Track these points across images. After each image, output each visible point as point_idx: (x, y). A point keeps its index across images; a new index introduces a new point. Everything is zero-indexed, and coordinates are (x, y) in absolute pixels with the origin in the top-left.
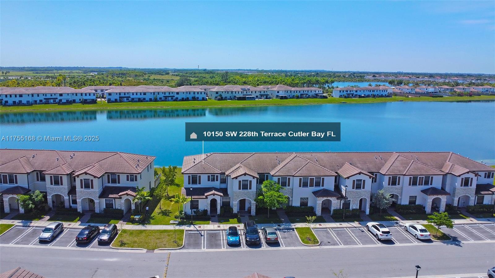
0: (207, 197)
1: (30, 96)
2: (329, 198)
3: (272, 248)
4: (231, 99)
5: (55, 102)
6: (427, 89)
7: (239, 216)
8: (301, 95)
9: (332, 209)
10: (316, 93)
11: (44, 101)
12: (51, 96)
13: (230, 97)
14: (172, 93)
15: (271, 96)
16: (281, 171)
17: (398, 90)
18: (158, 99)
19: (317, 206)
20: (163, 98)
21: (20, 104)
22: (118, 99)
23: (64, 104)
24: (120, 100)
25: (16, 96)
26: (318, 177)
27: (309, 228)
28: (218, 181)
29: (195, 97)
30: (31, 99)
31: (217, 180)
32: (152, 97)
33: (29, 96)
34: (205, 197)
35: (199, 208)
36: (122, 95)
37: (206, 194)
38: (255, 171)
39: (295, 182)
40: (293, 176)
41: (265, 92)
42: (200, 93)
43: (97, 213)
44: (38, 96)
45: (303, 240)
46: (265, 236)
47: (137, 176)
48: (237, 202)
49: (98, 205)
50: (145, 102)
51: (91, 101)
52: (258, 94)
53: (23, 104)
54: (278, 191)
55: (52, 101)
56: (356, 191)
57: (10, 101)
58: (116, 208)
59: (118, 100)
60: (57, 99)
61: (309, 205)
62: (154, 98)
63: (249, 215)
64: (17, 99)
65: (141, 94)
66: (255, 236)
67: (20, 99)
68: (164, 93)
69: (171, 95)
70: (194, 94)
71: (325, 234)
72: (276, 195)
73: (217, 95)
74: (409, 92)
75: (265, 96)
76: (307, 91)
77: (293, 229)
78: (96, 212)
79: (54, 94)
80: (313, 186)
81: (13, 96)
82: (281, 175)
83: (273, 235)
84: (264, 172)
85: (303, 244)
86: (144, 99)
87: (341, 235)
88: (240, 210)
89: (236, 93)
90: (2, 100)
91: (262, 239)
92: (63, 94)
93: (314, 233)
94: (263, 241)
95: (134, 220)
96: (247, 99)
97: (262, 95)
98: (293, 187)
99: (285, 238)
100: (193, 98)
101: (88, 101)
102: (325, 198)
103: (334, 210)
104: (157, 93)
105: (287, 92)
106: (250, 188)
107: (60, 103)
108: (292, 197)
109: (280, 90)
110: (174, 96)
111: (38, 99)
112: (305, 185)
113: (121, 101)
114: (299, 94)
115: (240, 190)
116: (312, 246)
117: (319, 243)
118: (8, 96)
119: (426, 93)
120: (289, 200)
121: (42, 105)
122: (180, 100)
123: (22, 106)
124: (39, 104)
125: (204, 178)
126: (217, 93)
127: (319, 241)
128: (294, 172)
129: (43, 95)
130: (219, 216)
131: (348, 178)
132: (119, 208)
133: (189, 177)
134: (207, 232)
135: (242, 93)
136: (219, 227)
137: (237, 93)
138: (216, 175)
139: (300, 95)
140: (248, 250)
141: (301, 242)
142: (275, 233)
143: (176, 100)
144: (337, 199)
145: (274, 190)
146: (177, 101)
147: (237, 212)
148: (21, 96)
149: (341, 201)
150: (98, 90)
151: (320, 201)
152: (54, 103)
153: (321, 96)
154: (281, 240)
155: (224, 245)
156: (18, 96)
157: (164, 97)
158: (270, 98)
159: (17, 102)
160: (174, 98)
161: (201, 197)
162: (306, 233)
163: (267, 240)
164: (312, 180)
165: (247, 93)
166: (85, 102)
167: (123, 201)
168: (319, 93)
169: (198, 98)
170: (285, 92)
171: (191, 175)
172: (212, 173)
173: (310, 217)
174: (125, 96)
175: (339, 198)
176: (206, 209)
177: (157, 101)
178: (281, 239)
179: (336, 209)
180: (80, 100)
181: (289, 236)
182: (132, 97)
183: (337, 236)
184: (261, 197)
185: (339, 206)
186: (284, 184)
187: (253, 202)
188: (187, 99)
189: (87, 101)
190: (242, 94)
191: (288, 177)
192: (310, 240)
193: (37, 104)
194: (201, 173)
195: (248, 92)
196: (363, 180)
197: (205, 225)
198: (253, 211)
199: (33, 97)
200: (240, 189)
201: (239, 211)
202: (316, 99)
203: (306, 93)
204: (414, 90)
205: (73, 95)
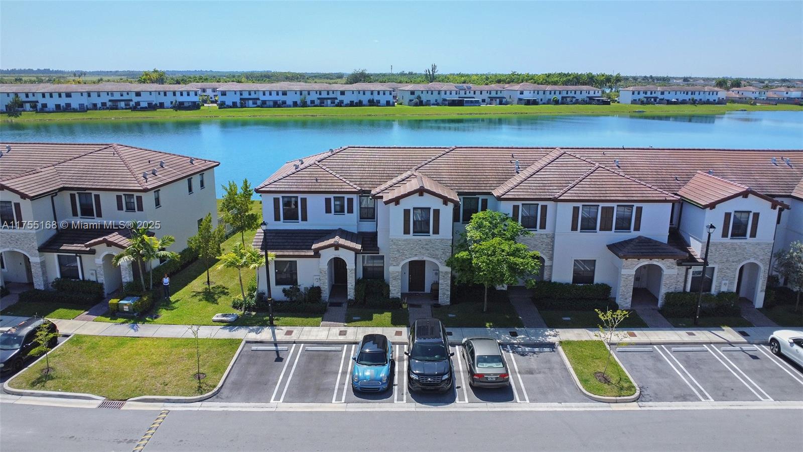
0: (317, 254)
1: (85, 95)
2: (656, 262)
3: (490, 404)
4: (438, 104)
5: (128, 107)
6: (787, 93)
7: (405, 306)
8: (563, 98)
9: (663, 290)
10: (589, 95)
11: (109, 104)
12: (122, 95)
13: (436, 101)
14: (333, 93)
15: (509, 100)
16: (523, 187)
17: (735, 94)
18: (309, 103)
19: (622, 283)
20: (317, 102)
21: (68, 109)
22: (238, 101)
23: (144, 109)
24: (241, 103)
25: (60, 96)
26: (627, 204)
27: (600, 344)
28: (352, 212)
29: (373, 100)
30: (85, 101)
31: (350, 211)
32: (298, 98)
33: (82, 95)
34: (312, 254)
35: (299, 281)
36: (246, 95)
37: (314, 246)
38: (453, 188)
39: (561, 216)
40: (556, 200)
41: (499, 92)
42: (381, 93)
43: (39, 290)
44: (99, 96)
45: (584, 381)
46: (470, 365)
47: (141, 197)
48: (399, 269)
49: (40, 270)
50: (285, 107)
51: (190, 104)
52: (485, 96)
53: (74, 109)
54: (512, 238)
55: (123, 104)
56: (732, 244)
57: (51, 103)
58: (86, 278)
59: (238, 105)
60: (131, 100)
61: (598, 279)
62: (301, 101)
63: (435, 302)
64: (63, 101)
65: (278, 94)
66: (435, 367)
67: (68, 100)
68: (318, 92)
69: (331, 95)
70: (372, 94)
71: (650, 363)
72: (507, 248)
73: (412, 97)
74: (756, 98)
75: (498, 100)
76: (573, 92)
77: (552, 346)
78: (36, 287)
79: (126, 93)
80: (611, 230)
81: (56, 96)
82: (522, 197)
83: (494, 365)
84: (477, 191)
85: (585, 394)
86: (284, 102)
87: (698, 368)
88: (409, 291)
89: (445, 94)
90: (37, 102)
91: (462, 374)
92: (141, 92)
93: (617, 359)
94: (462, 381)
95: (118, 310)
96: (465, 105)
97: (492, 99)
98: (555, 231)
99: (531, 372)
100: (369, 101)
101: (186, 105)
102: (645, 262)
103: (668, 295)
104: (307, 92)
105: (538, 93)
106: (436, 231)
107: (136, 108)
108: (551, 259)
109: (526, 89)
110: (336, 99)
111: (99, 101)
112: (588, 226)
113: (243, 106)
114: (559, 97)
115: (407, 236)
116: (616, 402)
117: (637, 394)
118: (47, 95)
119: (785, 99)
120: (543, 265)
121: (105, 111)
122: (347, 105)
123: (70, 112)
124: (100, 109)
125: (316, 204)
126: (412, 93)
127: (635, 384)
128: (557, 191)
129: (108, 94)
130: (351, 304)
131: (712, 206)
132: (93, 278)
133: (276, 201)
134: (304, 347)
135: (456, 94)
136: (342, 333)
137: (448, 93)
138: (347, 196)
139: (560, 100)
140: (413, 409)
141: (581, 387)
142: (499, 359)
143: (340, 104)
144: (679, 264)
145: (501, 235)
146: (341, 106)
147: (399, 295)
148: (68, 95)
149: (687, 270)
150: (207, 89)
151: (630, 268)
152: (126, 109)
153: (598, 100)
154: (517, 381)
155: (341, 390)
156: (63, 95)
157: (318, 99)
158: (506, 103)
159: (63, 106)
160: (337, 101)
161: (303, 254)
162: (594, 358)
163: (473, 380)
164: (608, 212)
165: (465, 94)
166: (180, 106)
167: (99, 260)
168: (594, 95)
169: (378, 102)
170: (534, 93)
171: (280, 196)
172: (337, 190)
173: (609, 313)
174: (250, 97)
175: (684, 261)
176: (316, 284)
177: (306, 107)
178: (519, 376)
179: (672, 293)
180: (172, 103)
181: (542, 365)
182: (262, 98)
183: (685, 367)
184: (463, 254)
185: (682, 285)
186: (529, 223)
187: (445, 269)
188: (360, 104)
189: (183, 104)
190: (458, 96)
191: (541, 203)
192: (607, 381)
193: (96, 109)
194: (307, 190)
195: (468, 92)
196: (753, 212)
197: (307, 329)
198: (444, 294)
199: (89, 98)
200: (406, 231)
201: (407, 291)
202: (590, 105)
203: (573, 95)
204: (764, 94)
205: (159, 94)
